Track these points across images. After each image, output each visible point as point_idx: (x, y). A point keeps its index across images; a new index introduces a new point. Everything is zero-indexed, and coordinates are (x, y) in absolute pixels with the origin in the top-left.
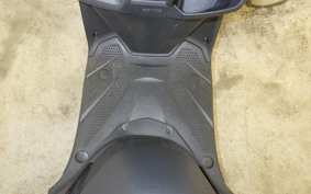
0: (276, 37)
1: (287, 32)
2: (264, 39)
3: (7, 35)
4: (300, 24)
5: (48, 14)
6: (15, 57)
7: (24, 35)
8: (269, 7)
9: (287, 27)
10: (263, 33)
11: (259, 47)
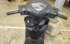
0: (55, 41)
1: (57, 41)
2: (53, 41)
3: (10, 39)
4: (59, 39)
5: (18, 36)
6: (11, 43)
7: (13, 39)
8: (53, 36)
9: (57, 40)
10: (53, 40)
11: (53, 43)
